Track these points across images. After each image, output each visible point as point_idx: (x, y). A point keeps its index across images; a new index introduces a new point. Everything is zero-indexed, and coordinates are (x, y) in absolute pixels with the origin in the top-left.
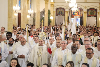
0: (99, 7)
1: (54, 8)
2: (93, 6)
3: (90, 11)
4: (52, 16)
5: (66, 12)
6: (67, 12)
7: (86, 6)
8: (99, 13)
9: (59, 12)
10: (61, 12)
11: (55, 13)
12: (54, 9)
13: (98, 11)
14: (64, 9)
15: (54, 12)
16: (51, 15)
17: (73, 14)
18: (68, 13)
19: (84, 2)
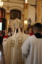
0: (23, 8)
2: (17, 7)
3: (13, 13)
7: (9, 6)
8: (24, 15)
13: (23, 13)
19: (7, 1)
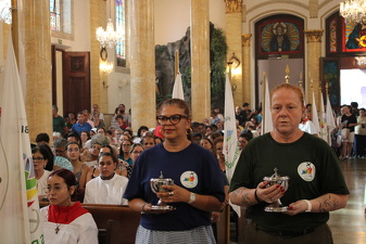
1: (243, 21)
5: (310, 34)
6: (317, 34)
9: (274, 39)
10: (280, 40)
11: (252, 42)
12: (246, 25)
14: (298, 22)
15: (244, 39)
16: (229, 56)
17: (347, 46)
18: (323, 38)
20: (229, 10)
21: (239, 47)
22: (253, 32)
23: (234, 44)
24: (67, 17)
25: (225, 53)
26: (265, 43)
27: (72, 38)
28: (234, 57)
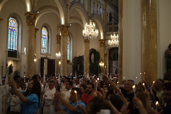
1: (105, 49)
4: (102, 62)
9: (114, 55)
11: (108, 56)
12: (106, 51)
15: (105, 55)
16: (100, 60)
20: (101, 46)
21: (103, 57)
22: (108, 53)
23: (102, 56)
24: (49, 49)
25: (99, 59)
26: (112, 56)
27: (50, 55)
28: (102, 60)
